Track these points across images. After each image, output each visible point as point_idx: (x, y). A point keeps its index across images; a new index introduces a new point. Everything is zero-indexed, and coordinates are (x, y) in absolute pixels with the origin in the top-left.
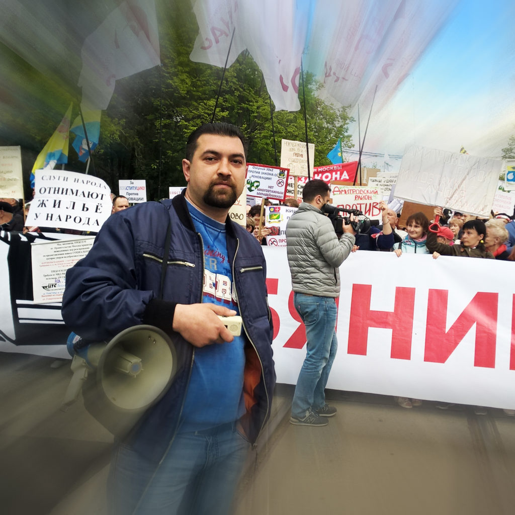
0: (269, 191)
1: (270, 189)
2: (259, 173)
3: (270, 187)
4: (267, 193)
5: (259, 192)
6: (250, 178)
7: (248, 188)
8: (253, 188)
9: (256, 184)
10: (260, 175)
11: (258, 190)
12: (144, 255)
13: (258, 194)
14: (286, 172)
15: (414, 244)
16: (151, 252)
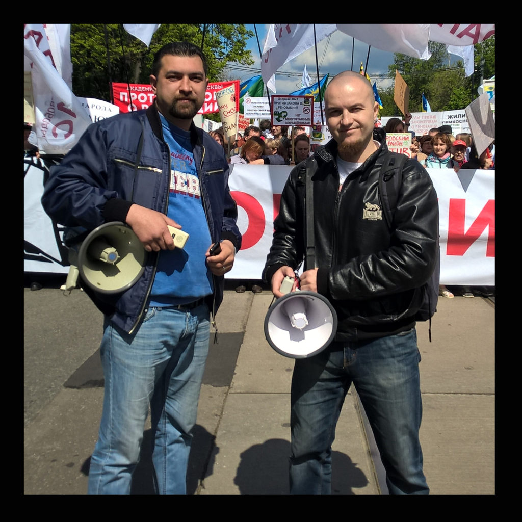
0: (296, 119)
1: (297, 117)
2: (285, 103)
3: (297, 115)
4: (295, 121)
5: (287, 121)
6: (277, 109)
7: (277, 119)
8: (281, 119)
9: (283, 115)
10: (286, 105)
11: (286, 119)
12: (116, 160)
13: (286, 123)
14: (311, 99)
15: (439, 161)
16: (122, 157)
